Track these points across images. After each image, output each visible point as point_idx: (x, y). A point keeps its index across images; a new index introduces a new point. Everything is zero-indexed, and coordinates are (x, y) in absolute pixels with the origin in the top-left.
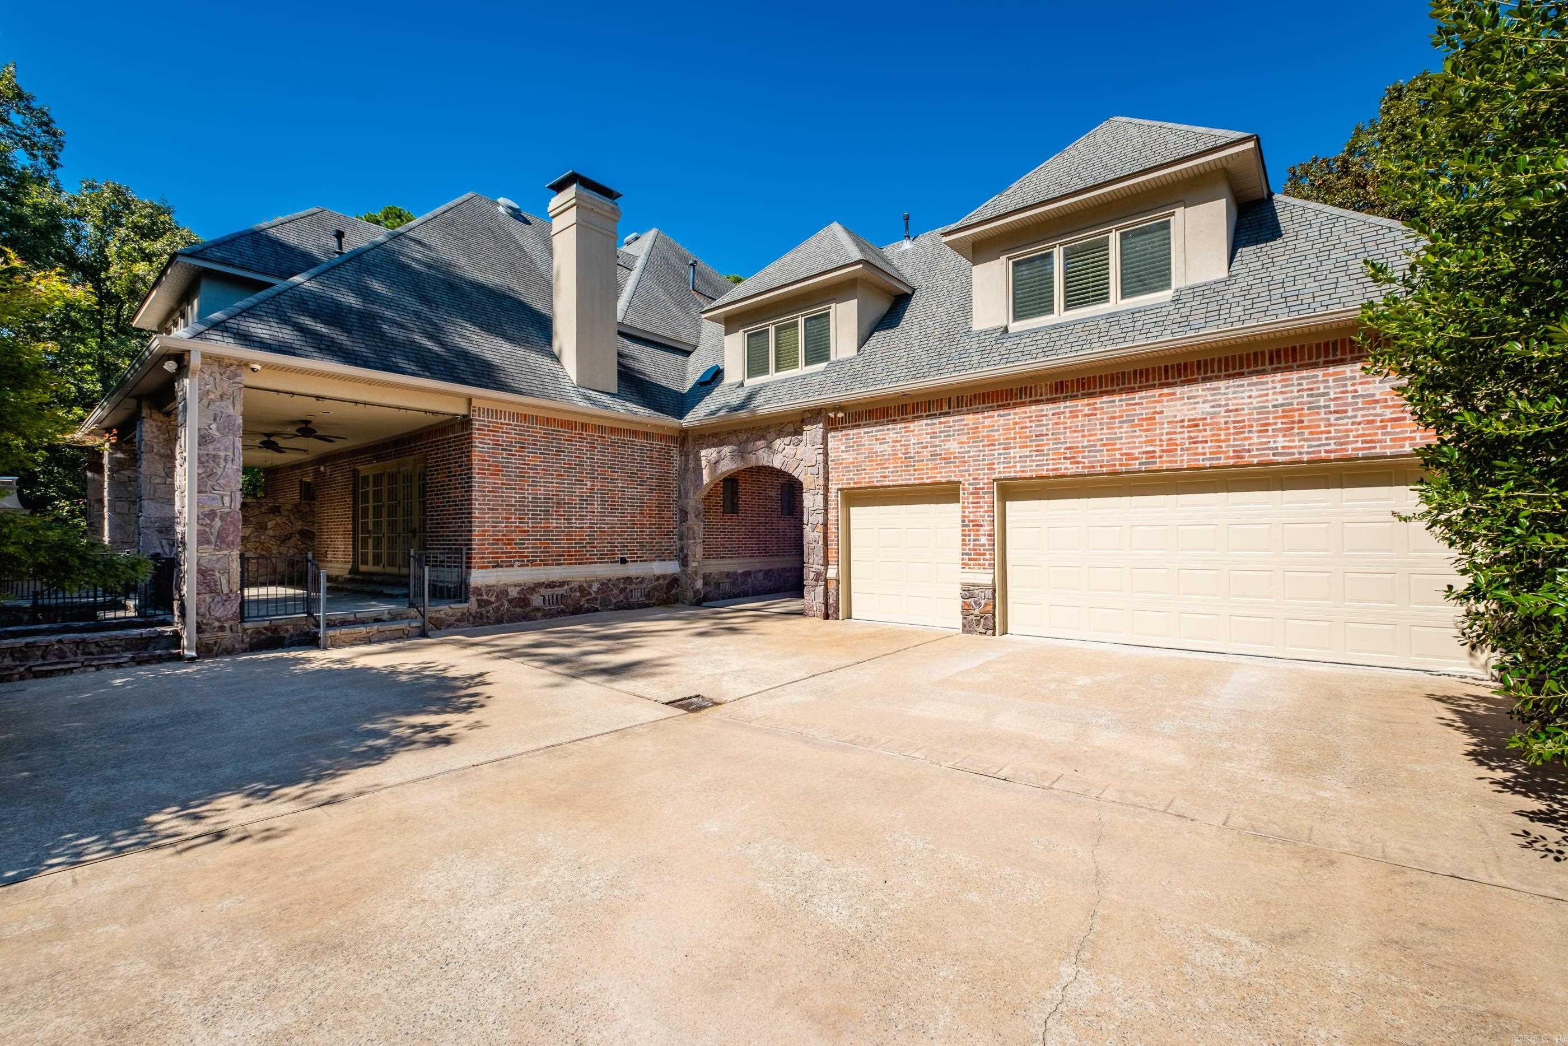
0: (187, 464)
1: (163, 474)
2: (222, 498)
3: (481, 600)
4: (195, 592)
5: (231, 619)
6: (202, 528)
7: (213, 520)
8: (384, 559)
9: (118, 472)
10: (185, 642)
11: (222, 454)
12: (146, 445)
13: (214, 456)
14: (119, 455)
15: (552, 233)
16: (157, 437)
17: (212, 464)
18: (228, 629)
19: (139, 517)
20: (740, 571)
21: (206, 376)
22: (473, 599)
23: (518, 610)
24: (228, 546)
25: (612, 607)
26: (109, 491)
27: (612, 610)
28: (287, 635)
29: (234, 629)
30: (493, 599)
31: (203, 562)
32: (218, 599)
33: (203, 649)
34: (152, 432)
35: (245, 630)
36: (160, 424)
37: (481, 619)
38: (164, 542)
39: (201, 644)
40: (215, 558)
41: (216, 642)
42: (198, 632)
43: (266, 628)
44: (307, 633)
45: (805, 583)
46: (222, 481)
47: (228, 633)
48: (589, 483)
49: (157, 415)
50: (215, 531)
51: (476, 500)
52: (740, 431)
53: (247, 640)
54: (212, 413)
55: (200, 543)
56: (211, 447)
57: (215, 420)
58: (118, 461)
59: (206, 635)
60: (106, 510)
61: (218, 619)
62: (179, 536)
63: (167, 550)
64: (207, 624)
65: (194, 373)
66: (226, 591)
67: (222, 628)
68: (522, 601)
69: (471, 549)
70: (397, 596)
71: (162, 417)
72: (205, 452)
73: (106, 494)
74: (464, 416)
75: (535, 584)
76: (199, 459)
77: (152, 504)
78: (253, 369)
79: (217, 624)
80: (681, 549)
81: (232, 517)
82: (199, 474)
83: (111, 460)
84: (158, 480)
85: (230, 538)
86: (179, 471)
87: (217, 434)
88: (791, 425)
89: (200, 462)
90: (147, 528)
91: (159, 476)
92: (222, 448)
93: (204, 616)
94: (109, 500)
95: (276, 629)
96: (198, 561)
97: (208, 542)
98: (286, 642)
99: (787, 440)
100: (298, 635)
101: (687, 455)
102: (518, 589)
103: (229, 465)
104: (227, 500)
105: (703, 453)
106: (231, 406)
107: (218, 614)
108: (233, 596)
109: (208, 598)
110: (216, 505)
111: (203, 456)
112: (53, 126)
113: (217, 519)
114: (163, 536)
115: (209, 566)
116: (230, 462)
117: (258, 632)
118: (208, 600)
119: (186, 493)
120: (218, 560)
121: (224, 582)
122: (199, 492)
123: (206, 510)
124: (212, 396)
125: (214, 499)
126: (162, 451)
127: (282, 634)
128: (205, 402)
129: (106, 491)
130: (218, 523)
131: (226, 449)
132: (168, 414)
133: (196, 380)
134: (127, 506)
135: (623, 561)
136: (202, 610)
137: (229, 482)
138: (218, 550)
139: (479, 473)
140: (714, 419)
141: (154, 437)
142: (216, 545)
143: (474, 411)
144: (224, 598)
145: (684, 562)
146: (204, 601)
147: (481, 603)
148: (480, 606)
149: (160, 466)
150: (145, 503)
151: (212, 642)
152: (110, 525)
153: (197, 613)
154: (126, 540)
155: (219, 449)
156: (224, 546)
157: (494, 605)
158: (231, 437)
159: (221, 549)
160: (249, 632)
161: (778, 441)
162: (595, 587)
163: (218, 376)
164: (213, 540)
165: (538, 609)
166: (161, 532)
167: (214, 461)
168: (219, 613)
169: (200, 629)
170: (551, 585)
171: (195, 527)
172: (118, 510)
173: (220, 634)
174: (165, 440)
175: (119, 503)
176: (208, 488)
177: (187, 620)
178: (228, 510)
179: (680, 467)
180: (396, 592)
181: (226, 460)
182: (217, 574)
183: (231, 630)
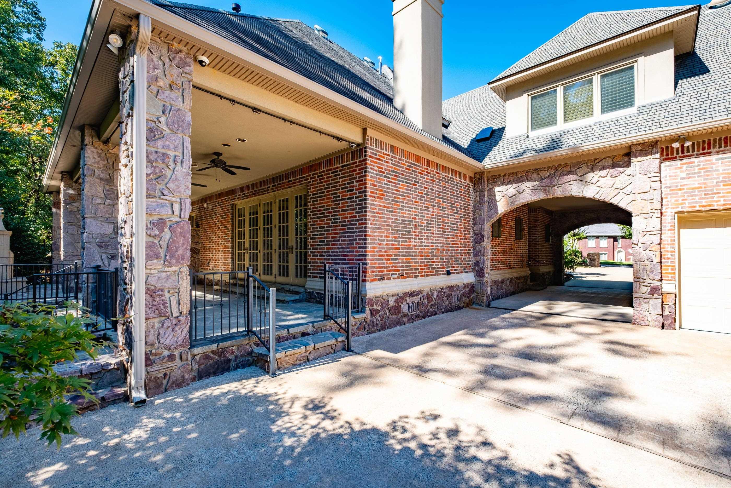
0: (134, 162)
1: (103, 196)
2: (172, 205)
3: (373, 309)
4: (144, 317)
5: (181, 346)
6: (151, 239)
7: (162, 230)
8: (275, 270)
9: (70, 203)
10: (132, 380)
11: (171, 153)
12: (88, 169)
13: (164, 154)
14: (71, 191)
15: (393, 13)
16: (98, 163)
17: (161, 165)
18: (178, 357)
19: (83, 233)
20: (500, 280)
21: (155, 59)
22: (368, 308)
23: (394, 316)
24: (178, 261)
25: (443, 310)
26: (63, 218)
27: (443, 313)
28: (232, 357)
29: (184, 357)
30: (379, 308)
31: (152, 281)
32: (167, 323)
33: (151, 385)
34: (94, 158)
35: (194, 356)
36: (100, 151)
37: (373, 326)
38: (104, 256)
39: (150, 379)
40: (164, 275)
41: (165, 375)
42: (146, 365)
43: (213, 352)
44: (251, 353)
45: (634, 295)
46: (171, 185)
47: (178, 363)
48: (431, 210)
49: (97, 143)
50: (164, 244)
51: (369, 220)
52: (543, 169)
53: (196, 367)
54: (162, 104)
55: (149, 258)
56: (160, 143)
57: (164, 112)
58: (70, 196)
59: (156, 367)
60: (62, 231)
61: (168, 348)
62: (125, 249)
63: (106, 263)
64: (156, 355)
65: (142, 49)
66: (176, 314)
67: (171, 358)
68: (397, 309)
69: (366, 264)
70: (288, 302)
71: (102, 146)
72: (153, 149)
73: (62, 220)
74: (358, 145)
75: (404, 294)
76: (147, 156)
77: (93, 222)
78: (201, 62)
79: (166, 353)
80: (477, 264)
81: (182, 228)
82: (148, 175)
83: (65, 195)
84: (99, 201)
85: (180, 252)
86: (124, 172)
87: (167, 131)
88: (610, 160)
89: (149, 161)
90: (89, 243)
91: (100, 197)
92: (172, 147)
93: (152, 345)
94: (64, 225)
95: (222, 352)
96: (147, 279)
97: (157, 257)
98: (232, 364)
99: (603, 173)
100: (242, 356)
101: (482, 192)
102: (395, 298)
103: (178, 167)
104: (176, 207)
105: (497, 189)
106: (180, 98)
107: (167, 342)
108: (182, 319)
109: (156, 322)
110: (165, 213)
111: (151, 153)
112: (40, 14)
113: (166, 230)
114: (102, 250)
115: (158, 285)
116: (179, 164)
117: (206, 357)
118: (157, 325)
119: (134, 196)
120: (168, 278)
121: (174, 303)
122: (148, 196)
123: (155, 218)
124: (161, 83)
125: (163, 206)
126: (102, 175)
127: (229, 356)
128: (154, 88)
129: (62, 218)
130: (167, 234)
131: (175, 148)
132: (106, 142)
133: (144, 57)
134: (76, 228)
135: (449, 273)
136: (152, 338)
137: (179, 187)
138: (168, 266)
139: (371, 196)
140: (515, 161)
141: (95, 163)
142: (165, 260)
143: (368, 140)
144: (174, 322)
145: (480, 273)
146: (153, 327)
147: (373, 313)
148: (372, 315)
149: (100, 189)
150: (88, 221)
151: (161, 375)
152: (64, 243)
153: (146, 343)
154: (75, 254)
155: (168, 148)
156: (174, 261)
157: (380, 314)
158: (180, 135)
159: (171, 265)
160: (197, 358)
161: (591, 175)
162: (435, 294)
163: (167, 61)
164: (162, 254)
165: (405, 315)
166: (101, 247)
167: (163, 161)
168: (168, 340)
169: (148, 362)
170: (412, 294)
171: (144, 238)
172: (70, 232)
173: (170, 364)
174: (104, 165)
175: (70, 227)
176: (158, 194)
177: (135, 353)
178: (178, 219)
179: (475, 201)
180: (288, 299)
181: (175, 161)
182: (167, 295)
183: (181, 358)
